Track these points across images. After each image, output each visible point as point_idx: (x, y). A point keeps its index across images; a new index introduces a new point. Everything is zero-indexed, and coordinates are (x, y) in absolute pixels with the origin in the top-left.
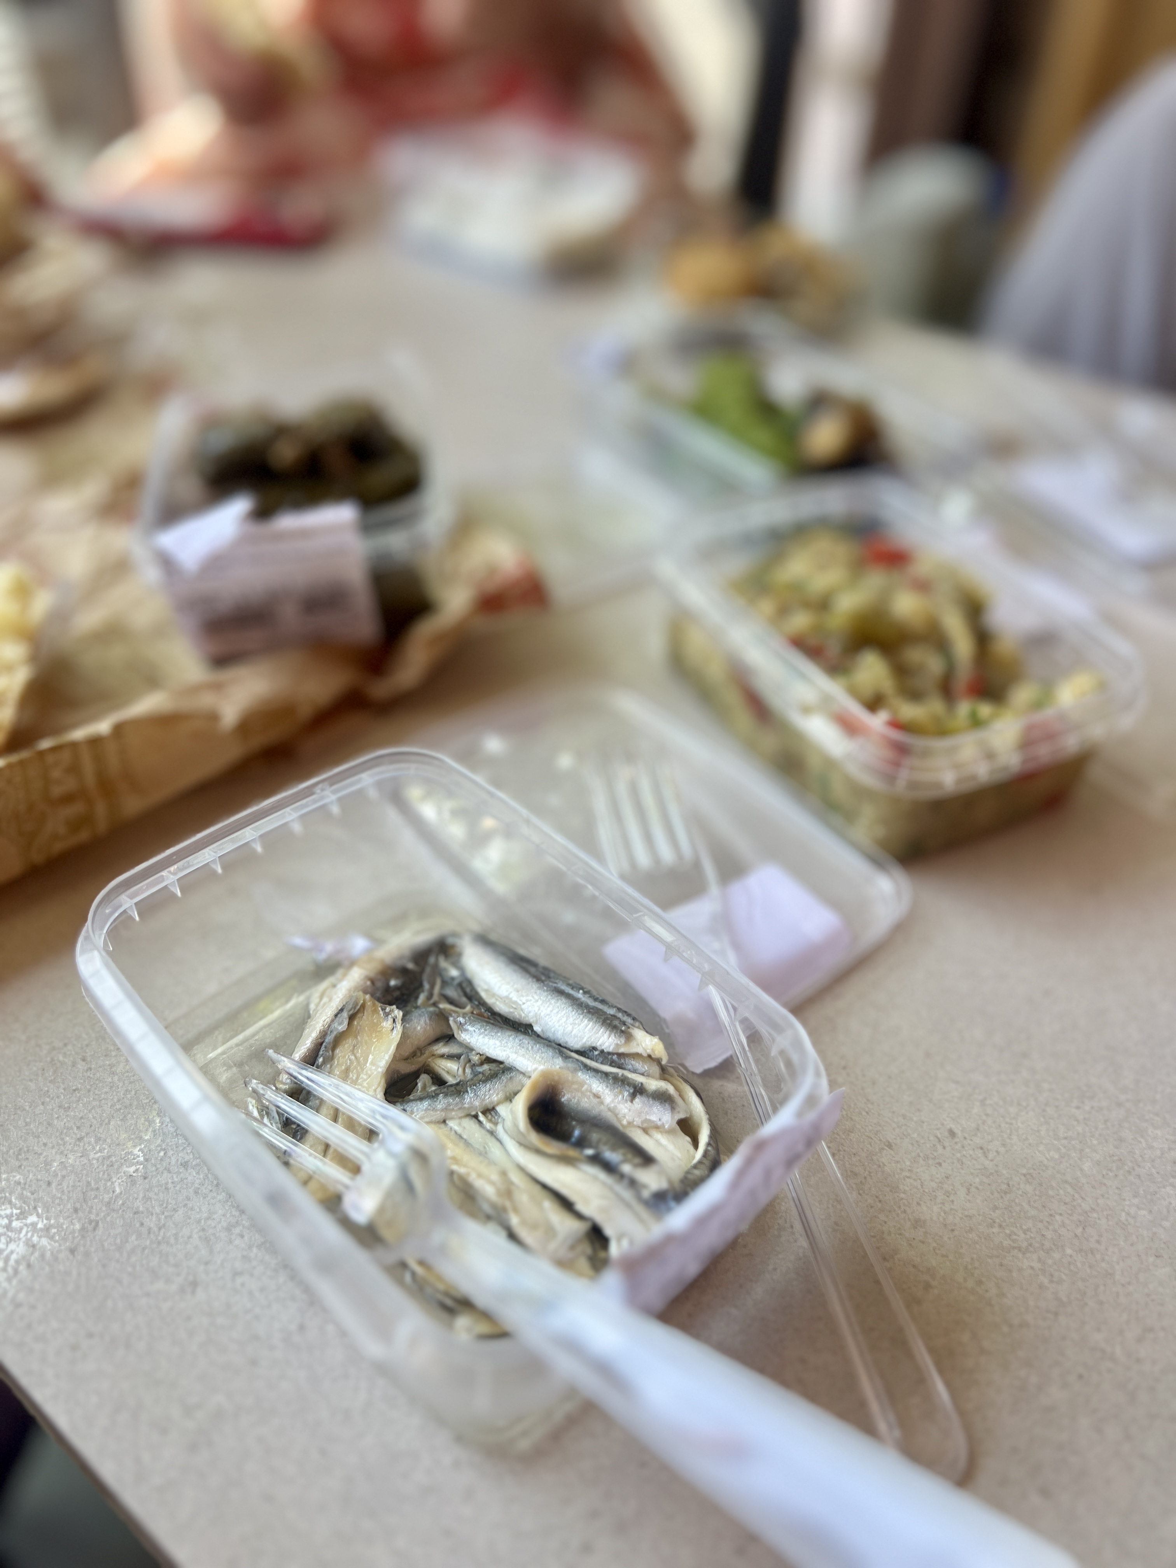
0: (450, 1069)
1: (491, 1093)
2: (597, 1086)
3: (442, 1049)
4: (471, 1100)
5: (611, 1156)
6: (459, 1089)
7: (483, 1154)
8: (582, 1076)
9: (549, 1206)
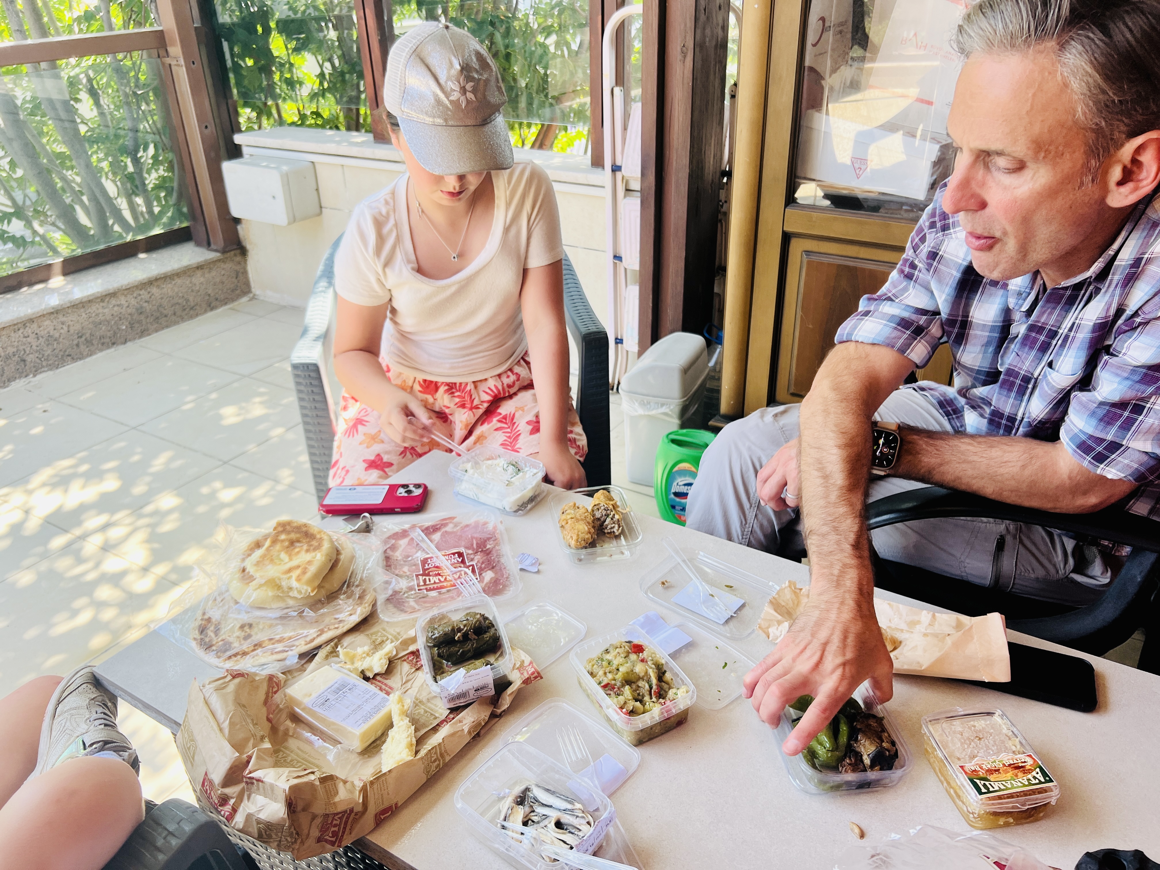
0: (535, 819)
1: (546, 822)
2: (568, 817)
3: (532, 814)
4: (542, 824)
5: (573, 831)
6: (538, 822)
7: (546, 835)
8: (566, 815)
9: (562, 843)
